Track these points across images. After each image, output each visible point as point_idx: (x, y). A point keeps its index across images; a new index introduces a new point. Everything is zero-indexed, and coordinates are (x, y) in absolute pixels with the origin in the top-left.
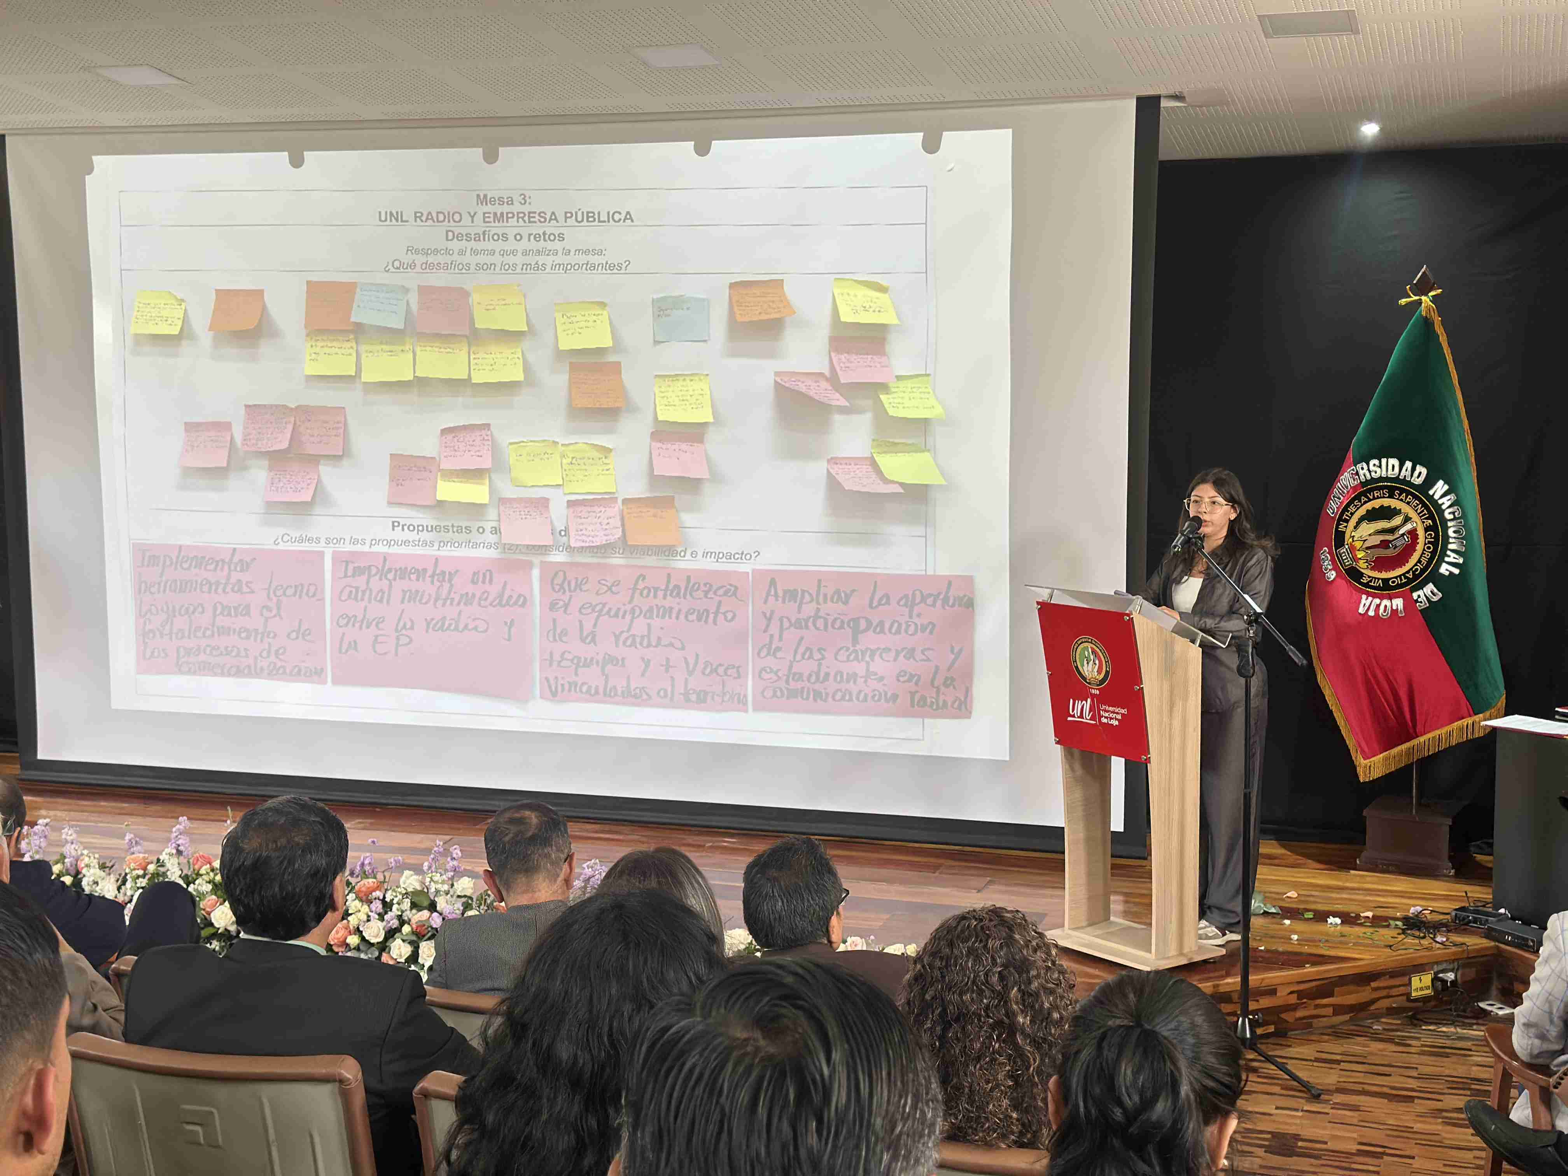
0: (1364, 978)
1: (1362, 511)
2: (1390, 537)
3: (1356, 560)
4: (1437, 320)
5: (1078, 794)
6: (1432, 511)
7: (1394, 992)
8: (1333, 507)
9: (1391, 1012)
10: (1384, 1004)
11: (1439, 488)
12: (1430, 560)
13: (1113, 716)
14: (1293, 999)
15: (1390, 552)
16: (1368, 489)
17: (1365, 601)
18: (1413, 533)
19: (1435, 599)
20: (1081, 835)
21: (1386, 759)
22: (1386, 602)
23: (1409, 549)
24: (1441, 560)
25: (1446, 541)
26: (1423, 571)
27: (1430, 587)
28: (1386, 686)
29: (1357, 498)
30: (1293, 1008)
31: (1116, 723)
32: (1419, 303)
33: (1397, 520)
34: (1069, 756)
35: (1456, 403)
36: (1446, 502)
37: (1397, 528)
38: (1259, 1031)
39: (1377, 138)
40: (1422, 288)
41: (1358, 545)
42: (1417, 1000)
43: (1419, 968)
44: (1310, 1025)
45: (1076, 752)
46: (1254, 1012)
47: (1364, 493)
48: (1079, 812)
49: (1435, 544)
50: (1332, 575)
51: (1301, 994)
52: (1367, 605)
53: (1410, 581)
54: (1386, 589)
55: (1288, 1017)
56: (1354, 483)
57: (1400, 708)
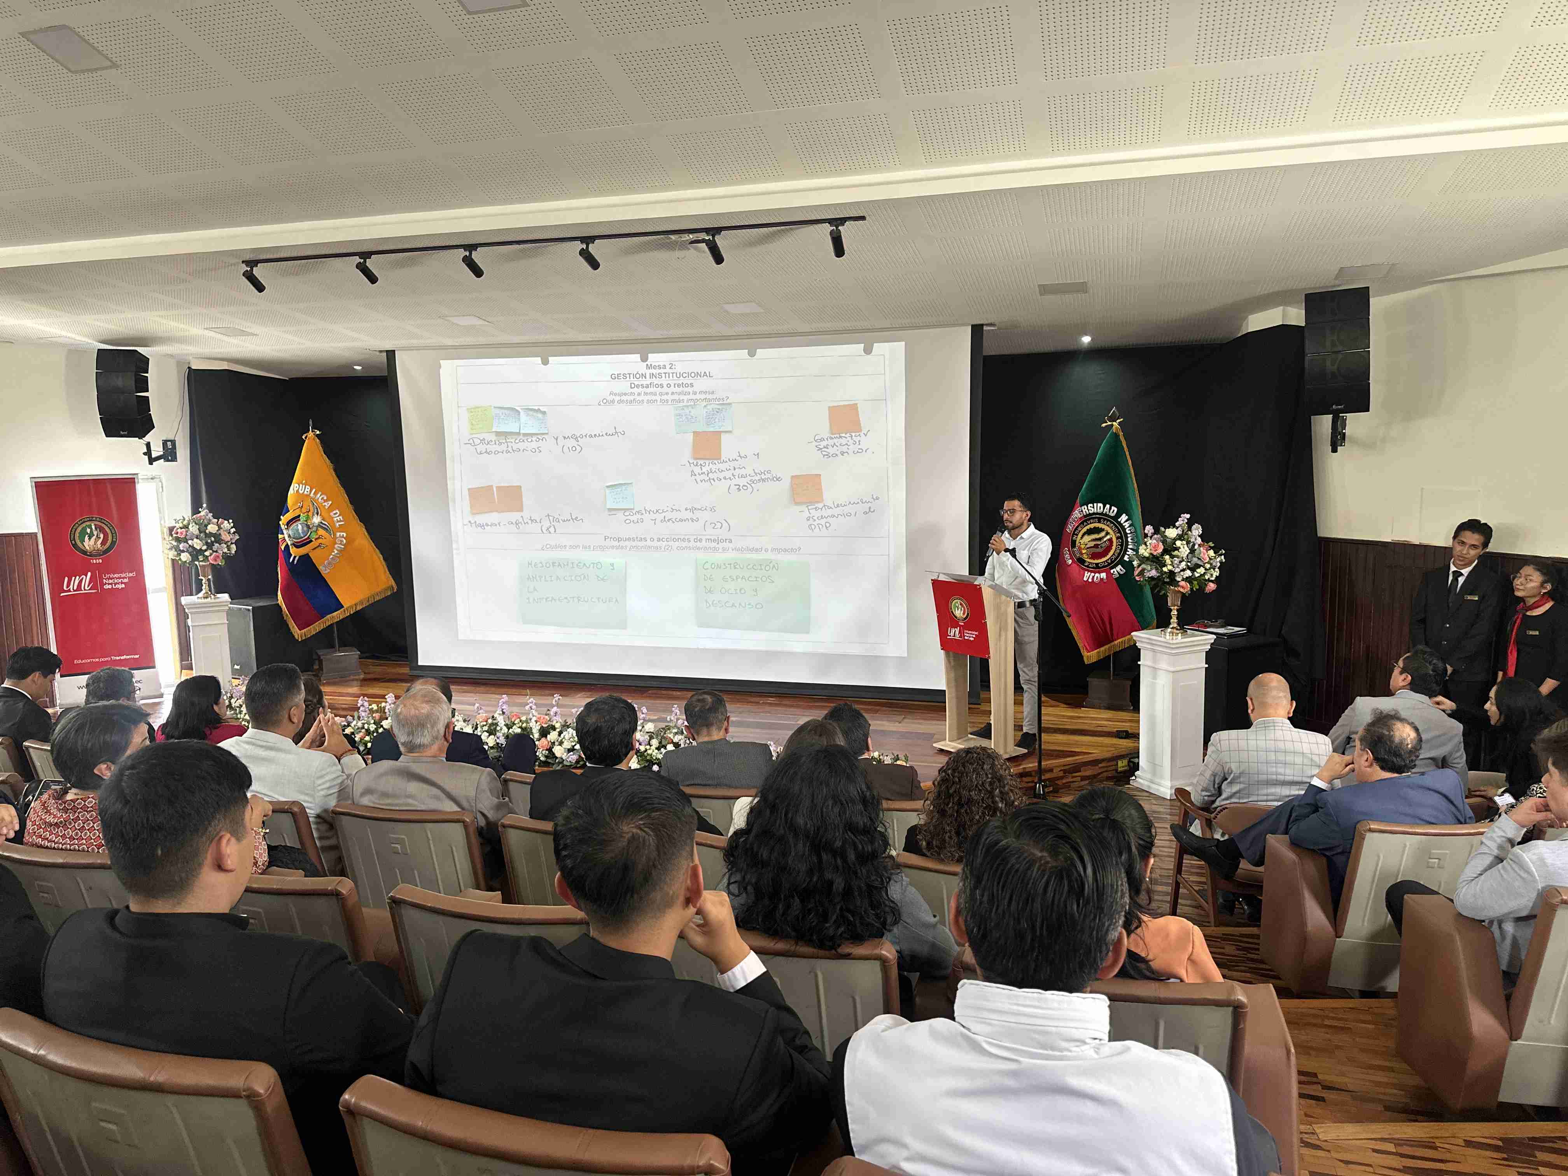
0: (1095, 762)
1: (1085, 530)
2: (1099, 543)
3: (1082, 554)
4: (1121, 434)
5: (952, 675)
6: (1120, 528)
7: (1109, 769)
8: (1070, 528)
9: (1109, 779)
10: (1105, 774)
11: (1124, 518)
12: (1119, 554)
13: (970, 636)
14: (1061, 774)
15: (1099, 550)
16: (1088, 518)
17: (1087, 574)
18: (1110, 540)
19: (1122, 573)
20: (954, 695)
21: (1098, 652)
22: (1097, 575)
23: (1109, 549)
24: (1125, 553)
25: (1127, 545)
26: (1116, 559)
27: (1119, 567)
28: (1098, 616)
29: (1082, 523)
30: (1062, 778)
31: (972, 639)
32: (1112, 425)
33: (1103, 534)
34: (947, 656)
35: (1130, 475)
36: (1126, 525)
37: (1103, 537)
38: (1046, 790)
39: (1089, 343)
40: (1113, 419)
41: (1083, 546)
42: (1121, 772)
43: (1121, 757)
44: (1070, 786)
45: (951, 653)
46: (1044, 781)
47: (1086, 521)
48: (953, 684)
49: (1122, 545)
50: (1070, 562)
51: (1065, 771)
52: (1088, 576)
53: (1109, 564)
54: (1097, 568)
55: (1059, 782)
56: (1080, 516)
57: (1105, 628)
